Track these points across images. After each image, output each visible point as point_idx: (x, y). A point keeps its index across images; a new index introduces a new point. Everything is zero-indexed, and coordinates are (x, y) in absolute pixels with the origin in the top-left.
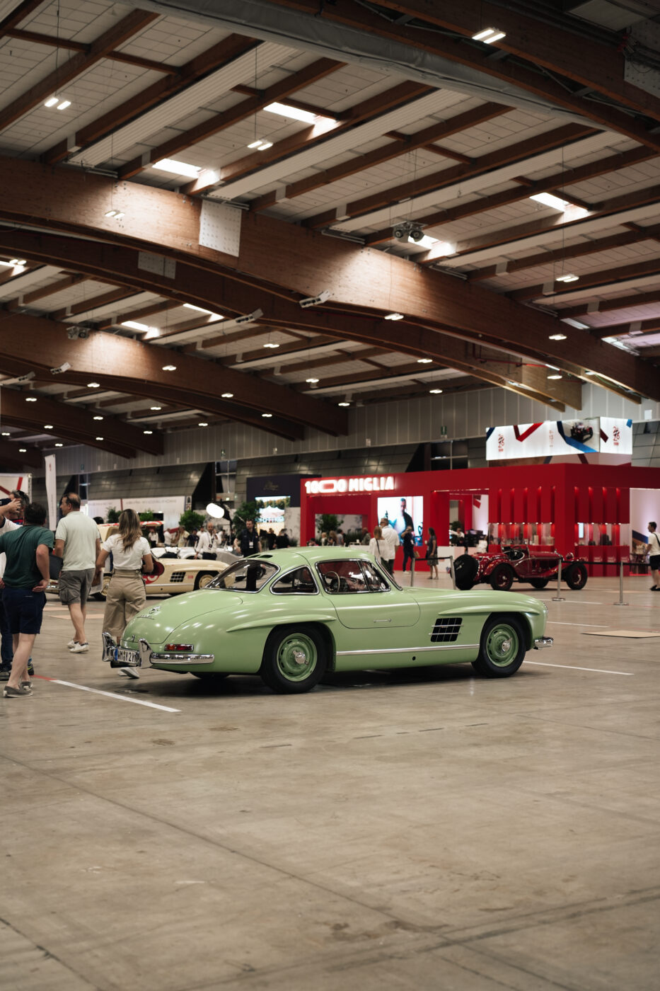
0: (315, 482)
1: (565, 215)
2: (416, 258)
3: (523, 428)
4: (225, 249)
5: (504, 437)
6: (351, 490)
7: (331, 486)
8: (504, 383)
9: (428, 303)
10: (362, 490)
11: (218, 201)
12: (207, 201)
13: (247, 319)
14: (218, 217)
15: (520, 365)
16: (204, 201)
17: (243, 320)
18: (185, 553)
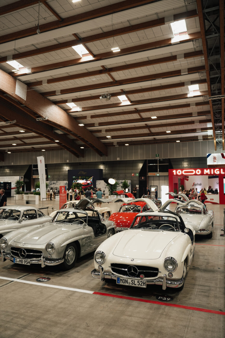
1: (122, 103)
2: (67, 111)
11: (20, 80)
12: (18, 81)
13: (11, 123)
14: (21, 86)
16: (17, 80)
17: (9, 123)
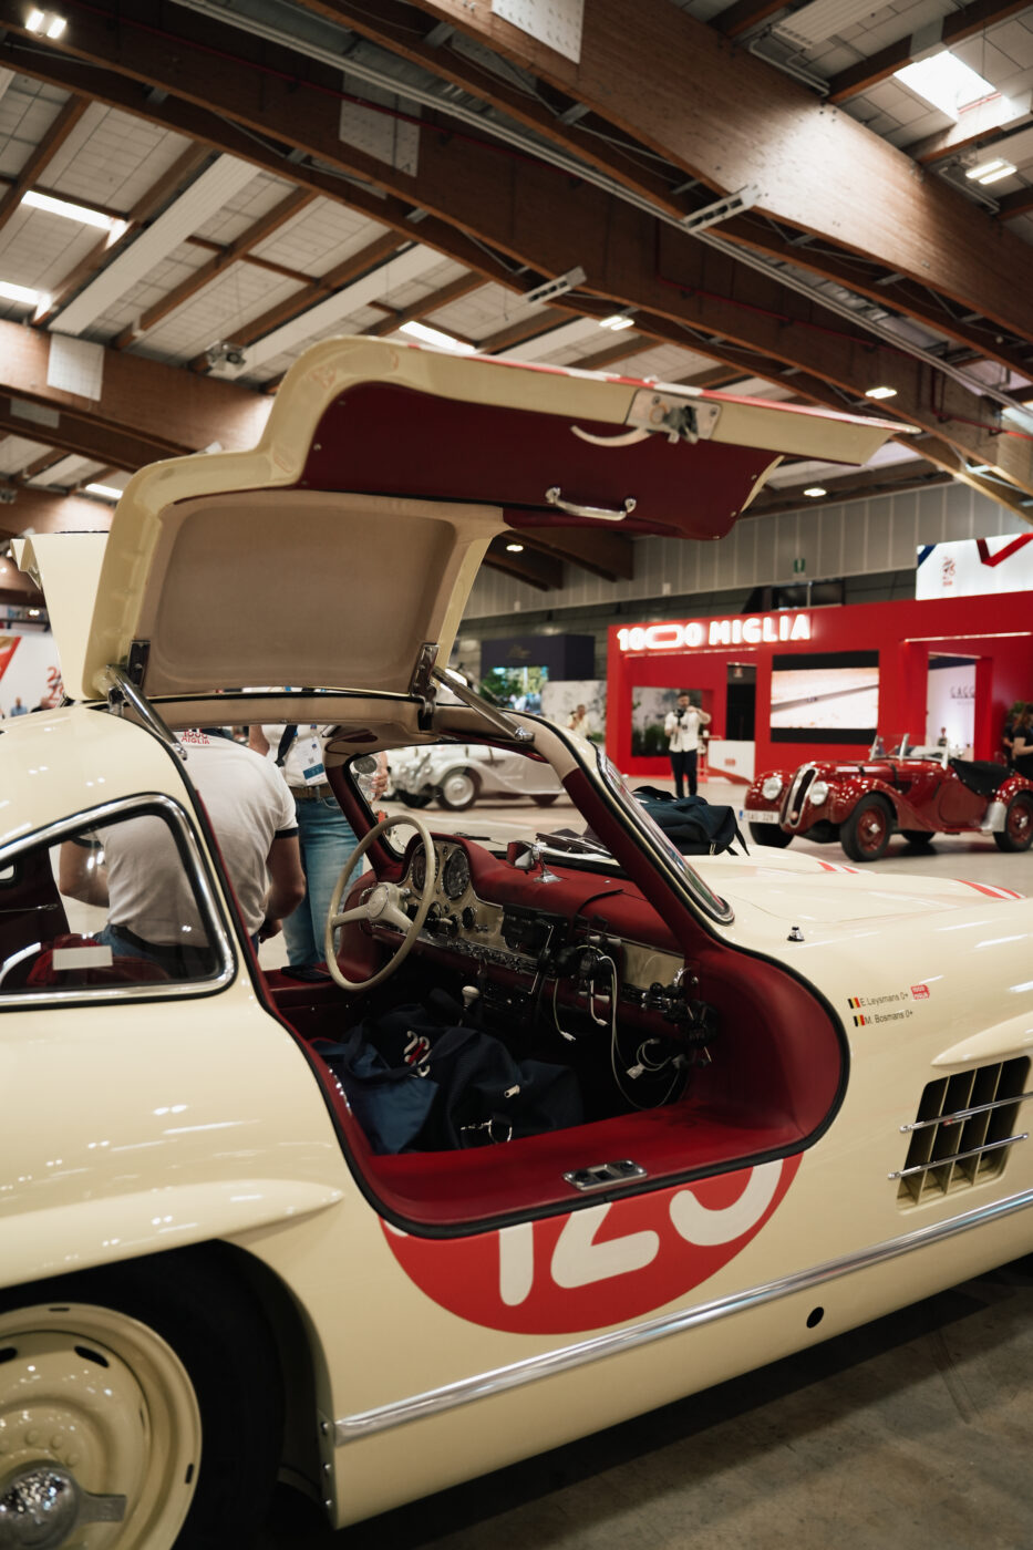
0: (637, 631)
2: (915, 149)
3: (996, 544)
4: (549, 34)
5: (955, 561)
6: (713, 642)
7: (672, 636)
8: (956, 464)
9: (931, 249)
10: (737, 641)
15: (995, 432)
17: (543, 293)
18: (444, 759)
